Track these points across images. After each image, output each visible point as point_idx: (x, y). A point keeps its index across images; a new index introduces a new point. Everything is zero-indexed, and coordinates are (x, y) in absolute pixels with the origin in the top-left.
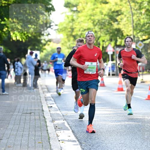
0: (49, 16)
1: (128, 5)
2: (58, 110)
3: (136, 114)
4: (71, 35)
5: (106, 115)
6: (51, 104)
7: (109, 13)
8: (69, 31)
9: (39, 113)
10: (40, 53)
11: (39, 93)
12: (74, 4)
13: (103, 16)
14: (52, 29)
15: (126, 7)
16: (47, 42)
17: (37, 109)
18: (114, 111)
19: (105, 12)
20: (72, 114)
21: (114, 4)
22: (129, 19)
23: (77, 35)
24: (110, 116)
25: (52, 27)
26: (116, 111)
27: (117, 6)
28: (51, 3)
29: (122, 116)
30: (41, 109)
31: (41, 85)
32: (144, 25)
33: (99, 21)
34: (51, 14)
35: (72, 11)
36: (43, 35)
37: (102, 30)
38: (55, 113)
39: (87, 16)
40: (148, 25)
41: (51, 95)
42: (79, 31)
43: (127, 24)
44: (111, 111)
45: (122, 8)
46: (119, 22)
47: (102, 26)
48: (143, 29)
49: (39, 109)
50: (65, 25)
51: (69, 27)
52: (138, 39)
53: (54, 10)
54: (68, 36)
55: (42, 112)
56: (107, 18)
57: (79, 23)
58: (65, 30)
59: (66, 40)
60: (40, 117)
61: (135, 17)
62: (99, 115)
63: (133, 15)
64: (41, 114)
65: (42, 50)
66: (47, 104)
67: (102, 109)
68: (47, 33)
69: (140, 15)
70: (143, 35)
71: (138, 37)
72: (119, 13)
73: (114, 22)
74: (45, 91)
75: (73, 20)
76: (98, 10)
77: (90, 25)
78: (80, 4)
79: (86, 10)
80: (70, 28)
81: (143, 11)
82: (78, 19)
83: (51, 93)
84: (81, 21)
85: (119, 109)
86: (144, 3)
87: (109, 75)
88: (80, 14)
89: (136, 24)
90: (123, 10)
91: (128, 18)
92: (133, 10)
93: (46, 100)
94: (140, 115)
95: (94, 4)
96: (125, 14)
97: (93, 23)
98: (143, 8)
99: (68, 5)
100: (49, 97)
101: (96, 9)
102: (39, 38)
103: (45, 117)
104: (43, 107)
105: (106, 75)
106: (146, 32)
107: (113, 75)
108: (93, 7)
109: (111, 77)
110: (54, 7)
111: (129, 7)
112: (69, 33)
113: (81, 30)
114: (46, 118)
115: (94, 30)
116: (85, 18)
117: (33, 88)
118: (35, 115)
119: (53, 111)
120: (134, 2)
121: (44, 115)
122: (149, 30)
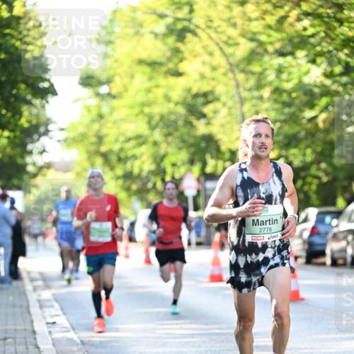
0: (43, 107)
1: (230, 79)
2: (71, 329)
4: (98, 153)
5: (184, 340)
6: (52, 316)
7: (185, 99)
8: (92, 143)
9: (25, 338)
11: (25, 291)
12: (103, 77)
13: (171, 105)
14: (51, 138)
15: (226, 85)
16: (41, 168)
17: (21, 330)
18: (203, 329)
19: (177, 95)
21: (196, 76)
22: (233, 111)
23: (111, 151)
24: (194, 342)
25: (50, 134)
26: (207, 329)
27: (205, 82)
28: (47, 76)
29: (223, 342)
30: (29, 328)
31: (29, 273)
33: (162, 118)
34: (47, 102)
35: (98, 94)
36: (31, 153)
37: (170, 139)
38: (62, 338)
39: (132, 107)
40: (278, 125)
41: (54, 295)
42: (116, 141)
43: (228, 123)
44: (195, 329)
45: (215, 87)
46: (211, 118)
49: (25, 330)
50: (81, 129)
51: (91, 133)
53: (55, 93)
54: (92, 155)
56: (181, 110)
57: (115, 122)
58: (82, 140)
59: (86, 164)
60: (27, 348)
61: (246, 108)
63: (242, 101)
64: (30, 339)
66: (43, 316)
67: (174, 326)
68: (42, 149)
69: (259, 102)
72: (210, 98)
73: (198, 119)
74: (38, 286)
75: (101, 116)
76: (159, 93)
77: (142, 128)
78: (117, 80)
79: (132, 91)
80: (96, 136)
81: (266, 93)
82: (111, 113)
83: (54, 291)
84: (122, 120)
85: (215, 323)
86: (268, 72)
87: (189, 244)
88: (116, 103)
90: (220, 90)
91: (230, 108)
92: (241, 89)
93: (41, 307)
95: (150, 79)
96: (223, 99)
97: (149, 122)
98: (265, 86)
99: (88, 81)
100: (49, 300)
101: (155, 90)
102: (19, 161)
103: (38, 348)
104: (35, 324)
107: (199, 244)
108: (147, 85)
111: (233, 83)
112: (93, 148)
113: (122, 139)
114: (41, 350)
115: (151, 139)
116: (129, 111)
117: (9, 279)
118: (15, 343)
119: (58, 332)
120: (243, 71)
121: (36, 342)
122: (281, 138)
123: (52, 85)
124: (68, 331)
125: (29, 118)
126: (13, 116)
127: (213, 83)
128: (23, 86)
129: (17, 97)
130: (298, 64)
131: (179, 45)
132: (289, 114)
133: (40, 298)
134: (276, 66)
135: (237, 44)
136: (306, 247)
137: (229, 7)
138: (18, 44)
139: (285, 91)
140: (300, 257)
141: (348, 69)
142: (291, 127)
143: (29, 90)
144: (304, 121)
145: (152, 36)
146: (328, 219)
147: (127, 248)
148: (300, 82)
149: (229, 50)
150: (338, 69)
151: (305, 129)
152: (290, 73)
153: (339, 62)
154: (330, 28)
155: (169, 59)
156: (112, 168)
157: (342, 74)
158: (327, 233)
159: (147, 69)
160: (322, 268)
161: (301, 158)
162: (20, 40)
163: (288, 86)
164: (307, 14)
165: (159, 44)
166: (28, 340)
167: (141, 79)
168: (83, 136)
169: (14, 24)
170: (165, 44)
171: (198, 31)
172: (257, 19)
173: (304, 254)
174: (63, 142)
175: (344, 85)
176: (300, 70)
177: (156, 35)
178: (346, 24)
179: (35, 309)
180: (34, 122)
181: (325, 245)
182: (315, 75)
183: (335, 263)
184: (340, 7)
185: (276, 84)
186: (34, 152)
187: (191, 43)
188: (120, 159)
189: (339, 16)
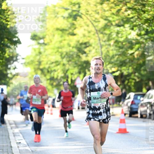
0: (15, 49)
1: (96, 37)
2: (27, 146)
3: (107, 148)
4: (39, 69)
5: (76, 150)
6: (19, 140)
7: (77, 45)
8: (36, 65)
9: (7, 149)
10: (7, 88)
11: (7, 129)
12: (41, 36)
13: (71, 48)
14: (18, 62)
15: (95, 39)
16: (14, 76)
17: (6, 146)
19: (73, 44)
20: (41, 150)
21: (82, 36)
22: (98, 50)
23: (44, 68)
24: (81, 151)
25: (18, 61)
26: (87, 145)
27: (85, 38)
28: (17, 35)
30: (9, 145)
31: (9, 121)
32: (113, 57)
33: (67, 53)
34: (17, 47)
35: (39, 43)
36: (10, 69)
37: (70, 63)
38: (23, 149)
39: (54, 49)
40: (117, 56)
41: (20, 130)
42: (47, 64)
44: (81, 145)
45: (90, 40)
46: (88, 54)
47: (70, 59)
48: (112, 60)
49: (7, 146)
50: (32, 59)
51: (36, 60)
52: (107, 71)
53: (20, 43)
54: (36, 70)
55: (11, 149)
56: (75, 50)
57: (46, 55)
58: (32, 63)
60: (8, 153)
61: (103, 49)
62: (69, 150)
63: (102, 46)
64: (9, 150)
65: (9, 84)
66: (15, 140)
67: (72, 144)
68: (14, 67)
69: (109, 47)
70: (112, 67)
71: (107, 69)
72: (88, 45)
73: (82, 54)
74: (13, 127)
75: (40, 53)
76: (65, 43)
77: (58, 58)
78: (47, 37)
79: (53, 42)
80: (38, 61)
81: (112, 42)
82: (45, 51)
83: (20, 129)
84: (49, 54)
85: (90, 143)
86: (113, 34)
87: (79, 108)
88: (46, 47)
89: (105, 56)
90: (92, 41)
91: (96, 49)
92: (101, 41)
93: (14, 136)
94: (111, 149)
95: (62, 36)
96: (93, 45)
97: (61, 55)
98: (111, 40)
99: (34, 37)
100: (18, 133)
101: (63, 42)
102: (5, 72)
103: (13, 153)
104: (12, 143)
105: (75, 109)
106: (115, 64)
108: (60, 39)
109: (80, 111)
110: (20, 40)
111: (97, 38)
112: (37, 67)
113: (49, 63)
115: (62, 63)
116: (52, 51)
118: (3, 152)
119: (22, 147)
120: (102, 33)
121: (12, 151)
122: (118, 62)
123: (19, 39)
124: (26, 146)
125: (9, 54)
126: (2, 53)
127: (89, 38)
128: (6, 40)
129: (3, 45)
130: (126, 30)
131: (74, 22)
132: (122, 52)
133: (14, 132)
134: (116, 31)
135: (99, 21)
136: (129, 109)
137: (95, 5)
138: (4, 21)
139: (120, 42)
140: (127, 114)
141: (147, 32)
142: (123, 58)
143: (9, 41)
144: (128, 55)
145: (62, 18)
146: (139, 97)
147: (51, 110)
148: (127, 38)
149: (96, 24)
150: (143, 32)
151: (129, 58)
152: (122, 34)
153: (144, 29)
154: (140, 15)
155: (70, 28)
156: (45, 76)
157: (145, 35)
158: (138, 104)
159: (60, 32)
160: (136, 119)
161: (127, 71)
162: (5, 20)
163: (121, 40)
164: (129, 8)
165: (65, 21)
166: (8, 150)
167: (57, 37)
168: (32, 62)
169: (2, 13)
170: (68, 21)
171: (82, 16)
172: (108, 11)
173: (128, 113)
174: (23, 64)
175: (146, 39)
176: (126, 33)
177: (64, 18)
178: (146, 13)
179: (11, 137)
180: (11, 55)
181: (137, 109)
182: (133, 35)
183: (142, 117)
184: (144, 5)
185: (116, 39)
186: (11, 68)
187: (79, 21)
188: (48, 72)
189: (143, 9)
